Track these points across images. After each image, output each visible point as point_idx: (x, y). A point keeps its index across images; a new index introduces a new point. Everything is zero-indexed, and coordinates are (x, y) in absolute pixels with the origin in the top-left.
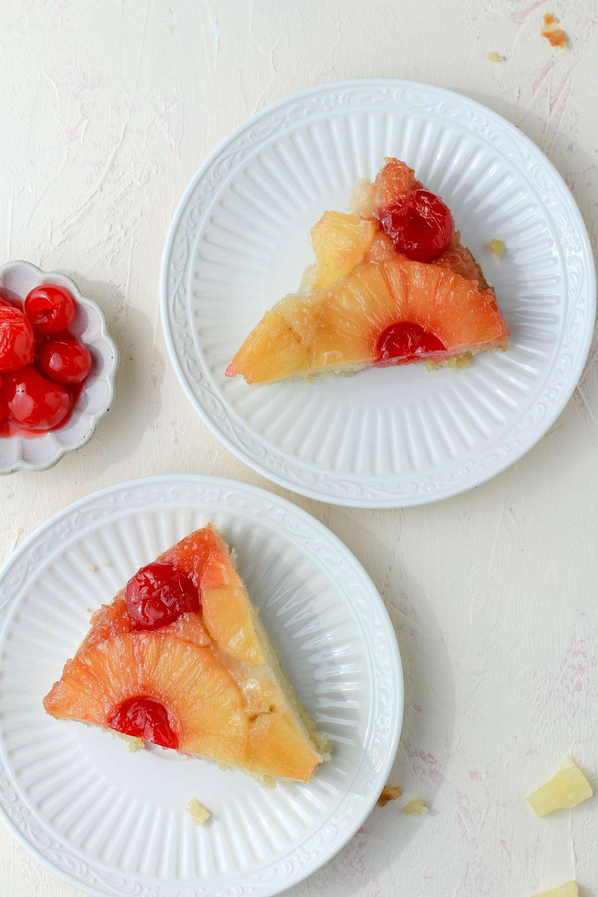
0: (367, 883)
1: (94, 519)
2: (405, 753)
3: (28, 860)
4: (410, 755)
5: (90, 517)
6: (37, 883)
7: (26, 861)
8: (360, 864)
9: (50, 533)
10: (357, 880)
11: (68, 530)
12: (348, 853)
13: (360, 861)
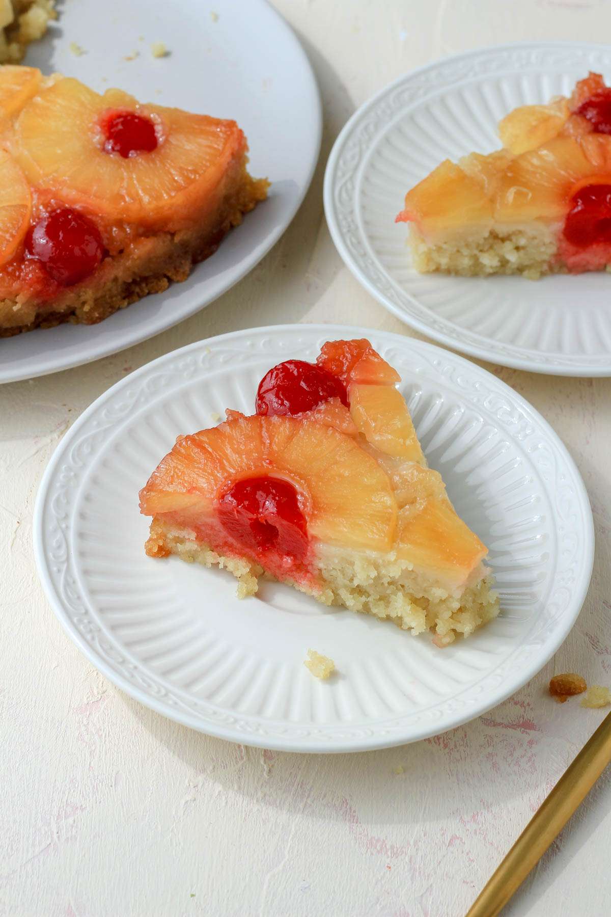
0: (537, 786)
1: (226, 362)
2: (592, 649)
3: (85, 722)
4: (599, 652)
5: (221, 359)
6: (93, 748)
7: (83, 723)
8: (530, 764)
9: (172, 366)
10: (525, 781)
11: (192, 369)
12: (514, 750)
13: (529, 760)
